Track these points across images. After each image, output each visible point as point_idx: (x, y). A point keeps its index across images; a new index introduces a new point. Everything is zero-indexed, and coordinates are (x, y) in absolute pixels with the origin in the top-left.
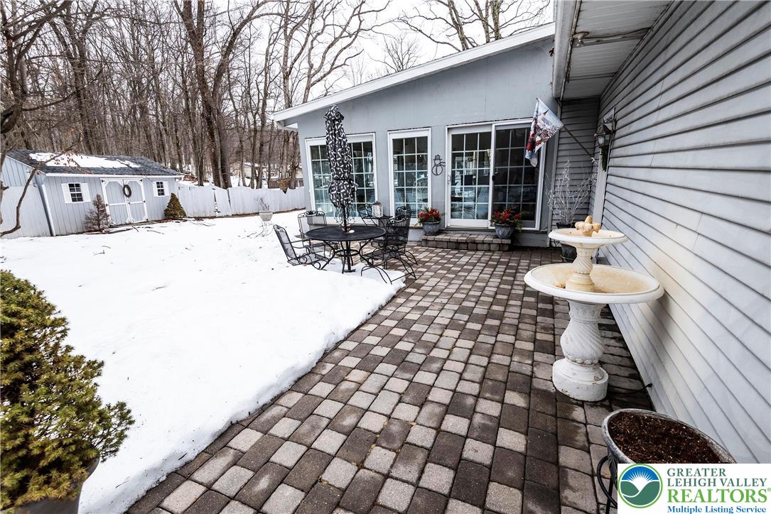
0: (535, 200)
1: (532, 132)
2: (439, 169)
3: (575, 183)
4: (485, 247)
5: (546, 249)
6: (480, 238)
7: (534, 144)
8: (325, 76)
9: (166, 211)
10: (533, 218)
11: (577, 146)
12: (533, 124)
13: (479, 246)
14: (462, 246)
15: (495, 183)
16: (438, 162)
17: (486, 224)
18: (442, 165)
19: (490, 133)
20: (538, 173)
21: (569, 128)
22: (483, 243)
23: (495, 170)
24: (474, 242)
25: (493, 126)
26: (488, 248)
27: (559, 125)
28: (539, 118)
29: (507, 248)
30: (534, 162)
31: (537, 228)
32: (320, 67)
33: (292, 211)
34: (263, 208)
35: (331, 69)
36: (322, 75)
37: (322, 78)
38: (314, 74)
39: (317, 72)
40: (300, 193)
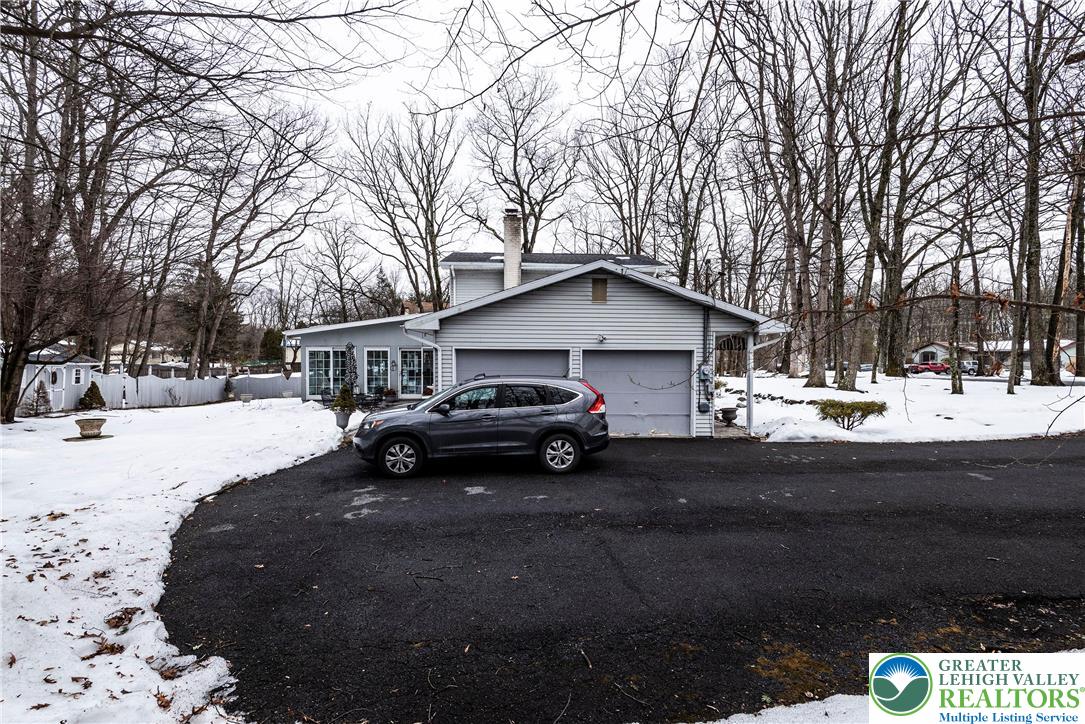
2: (395, 368)
9: (83, 399)
18: (396, 365)
25: (422, 349)
32: (252, 254)
33: (204, 404)
34: (172, 401)
35: (267, 258)
36: (255, 262)
37: (254, 265)
38: (243, 260)
39: (248, 258)
40: (211, 384)
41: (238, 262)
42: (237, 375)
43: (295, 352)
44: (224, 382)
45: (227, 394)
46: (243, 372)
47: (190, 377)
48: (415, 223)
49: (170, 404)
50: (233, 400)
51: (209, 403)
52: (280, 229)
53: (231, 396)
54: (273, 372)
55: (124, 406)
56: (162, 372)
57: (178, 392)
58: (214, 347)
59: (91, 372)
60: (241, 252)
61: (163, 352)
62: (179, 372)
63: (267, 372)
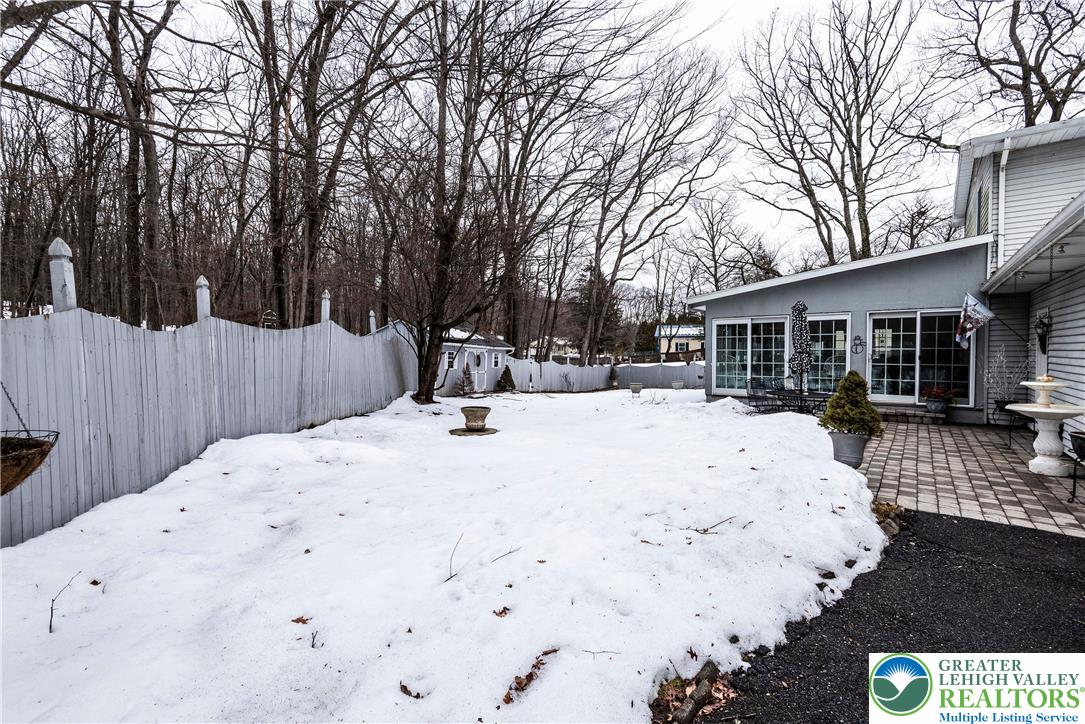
0: (967, 379)
1: (962, 321)
2: (860, 348)
3: (1011, 365)
4: (917, 419)
5: (984, 425)
6: (910, 412)
7: (964, 330)
8: (641, 245)
9: (499, 382)
10: (966, 395)
11: (1012, 333)
12: (963, 313)
13: (910, 419)
14: (891, 418)
15: (921, 362)
16: (858, 342)
17: (914, 399)
18: (863, 344)
19: (915, 319)
20: (969, 354)
21: (1000, 317)
22: (915, 416)
23: (922, 351)
24: (905, 415)
25: (919, 313)
26: (921, 421)
27: (990, 315)
28: (969, 309)
29: (941, 422)
30: (965, 345)
31: (971, 404)
32: (636, 236)
33: (593, 391)
34: (567, 388)
35: (650, 238)
36: (638, 244)
37: (637, 247)
38: (628, 244)
39: (632, 241)
40: (599, 371)
41: (623, 246)
42: (620, 363)
43: (670, 342)
44: (609, 370)
45: (612, 382)
46: (624, 360)
47: (582, 364)
48: (827, 162)
49: (566, 389)
50: (617, 388)
51: (597, 390)
52: (663, 205)
53: (615, 384)
54: (650, 362)
55: (531, 389)
56: (560, 360)
57: (572, 378)
58: (602, 334)
59: (507, 357)
60: (625, 236)
61: (565, 345)
62: (573, 361)
63: (644, 362)
